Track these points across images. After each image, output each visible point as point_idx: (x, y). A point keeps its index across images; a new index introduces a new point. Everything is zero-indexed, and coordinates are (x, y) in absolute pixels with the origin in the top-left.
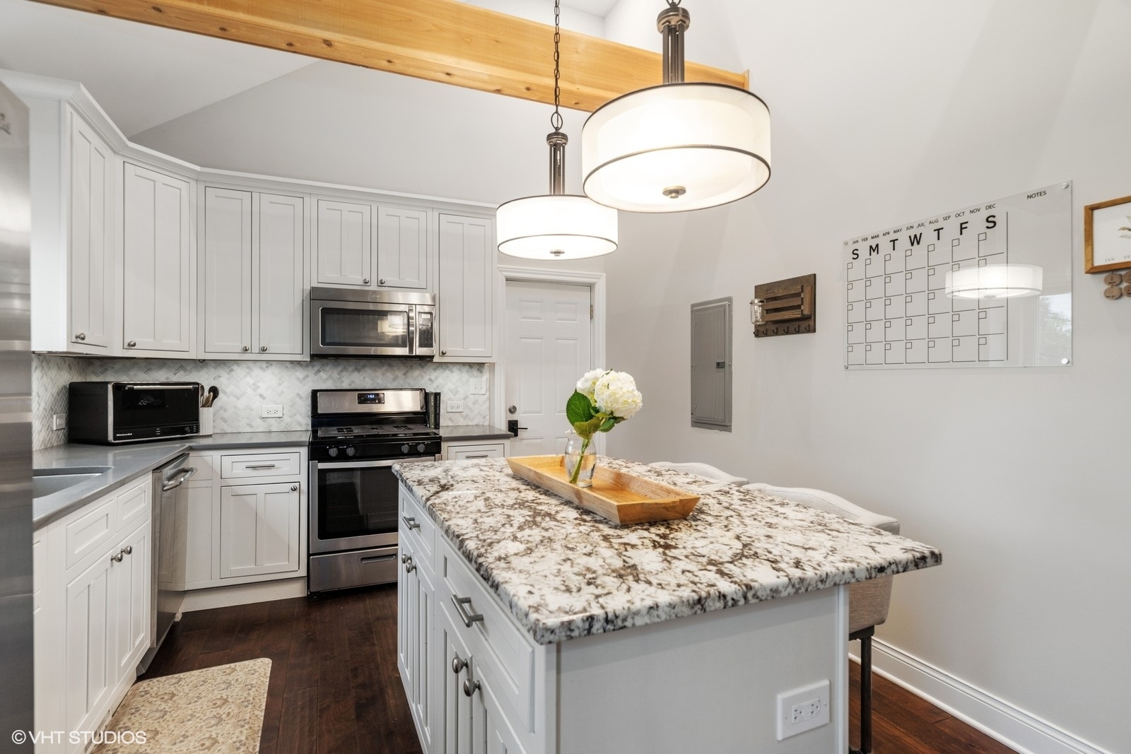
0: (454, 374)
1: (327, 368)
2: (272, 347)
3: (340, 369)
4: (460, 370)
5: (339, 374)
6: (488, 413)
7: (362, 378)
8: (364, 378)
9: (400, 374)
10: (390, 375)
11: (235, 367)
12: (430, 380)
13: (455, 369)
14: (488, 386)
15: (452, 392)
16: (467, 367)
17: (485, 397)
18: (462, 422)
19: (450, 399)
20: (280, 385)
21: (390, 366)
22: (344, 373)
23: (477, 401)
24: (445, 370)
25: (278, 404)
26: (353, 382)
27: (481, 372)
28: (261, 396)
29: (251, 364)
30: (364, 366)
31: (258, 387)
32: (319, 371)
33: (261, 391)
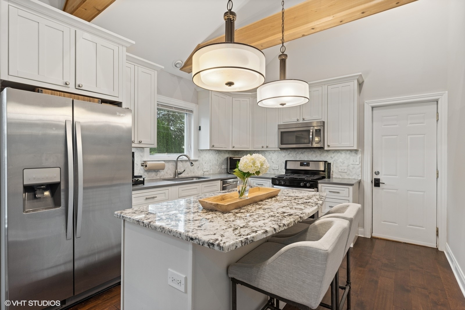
0: (343, 155)
1: (292, 153)
2: (270, 146)
3: (296, 152)
4: (346, 153)
5: (296, 155)
6: (360, 173)
7: (304, 156)
8: (305, 156)
9: (318, 155)
10: (314, 155)
11: (266, 153)
12: (331, 157)
13: (343, 152)
14: (360, 160)
15: (341, 163)
16: (349, 152)
17: (358, 166)
18: (346, 177)
19: (340, 166)
20: (278, 158)
21: (314, 151)
22: (298, 154)
23: (354, 167)
24: (338, 153)
25: (277, 165)
26: (301, 158)
27: (357, 154)
28: (273, 162)
29: (270, 152)
30: (305, 152)
31: (272, 159)
32: (289, 154)
33: (273, 160)
